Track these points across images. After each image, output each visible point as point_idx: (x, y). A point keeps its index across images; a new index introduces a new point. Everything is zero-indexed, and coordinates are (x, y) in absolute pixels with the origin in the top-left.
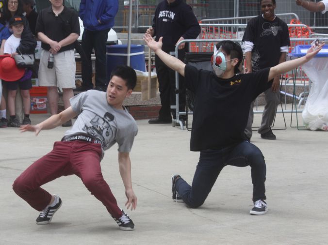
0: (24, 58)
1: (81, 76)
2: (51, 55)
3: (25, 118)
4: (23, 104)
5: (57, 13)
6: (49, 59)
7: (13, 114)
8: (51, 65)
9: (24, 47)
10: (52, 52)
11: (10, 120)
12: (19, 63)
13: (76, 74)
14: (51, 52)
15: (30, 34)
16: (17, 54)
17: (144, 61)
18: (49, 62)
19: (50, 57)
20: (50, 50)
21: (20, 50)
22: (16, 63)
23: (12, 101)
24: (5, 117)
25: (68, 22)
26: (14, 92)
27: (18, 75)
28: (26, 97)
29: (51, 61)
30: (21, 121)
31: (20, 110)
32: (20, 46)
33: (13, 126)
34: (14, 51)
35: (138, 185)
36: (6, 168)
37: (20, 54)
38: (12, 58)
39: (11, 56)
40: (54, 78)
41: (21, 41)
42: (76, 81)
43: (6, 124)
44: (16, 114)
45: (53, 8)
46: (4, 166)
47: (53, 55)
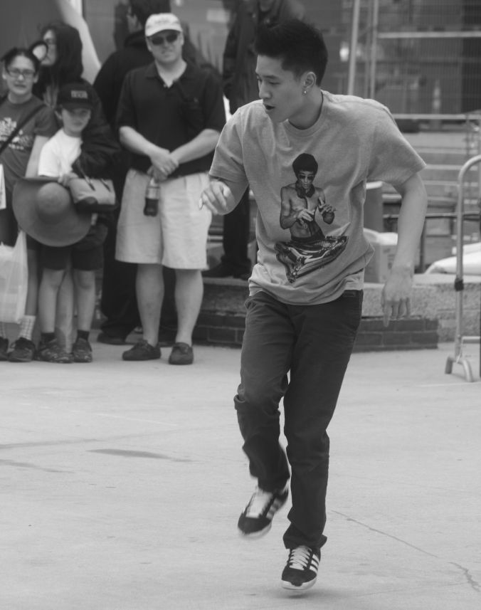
0: (93, 188)
1: (221, 238)
2: (152, 183)
3: (77, 341)
4: (76, 305)
5: (169, 79)
6: (147, 192)
7: (50, 329)
8: (152, 208)
9: (91, 159)
10: (155, 174)
11: (41, 344)
12: (81, 198)
13: (210, 233)
14: (152, 176)
15: (104, 129)
16: (75, 175)
17: (380, 205)
18: (148, 200)
19: (149, 187)
20: (150, 171)
21: (83, 167)
22: (72, 197)
23: (49, 295)
24: (29, 338)
25: (196, 100)
26: (59, 274)
27: (77, 231)
28: (87, 287)
29: (152, 196)
30: (68, 348)
31: (68, 320)
32: (81, 157)
33: (46, 359)
34: (66, 169)
35: (349, 520)
36: (22, 465)
37: (82, 177)
38: (61, 184)
39: (60, 180)
40: (157, 243)
41: (82, 147)
42: (207, 251)
43: (30, 353)
44: (57, 329)
45: (159, 68)
46: (18, 461)
47: (157, 181)
